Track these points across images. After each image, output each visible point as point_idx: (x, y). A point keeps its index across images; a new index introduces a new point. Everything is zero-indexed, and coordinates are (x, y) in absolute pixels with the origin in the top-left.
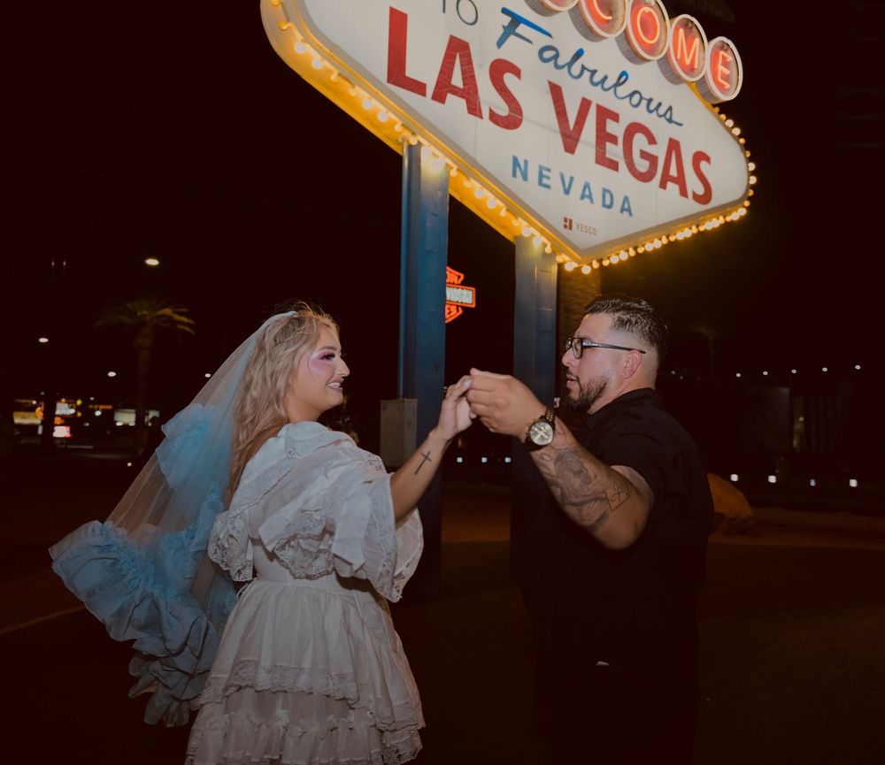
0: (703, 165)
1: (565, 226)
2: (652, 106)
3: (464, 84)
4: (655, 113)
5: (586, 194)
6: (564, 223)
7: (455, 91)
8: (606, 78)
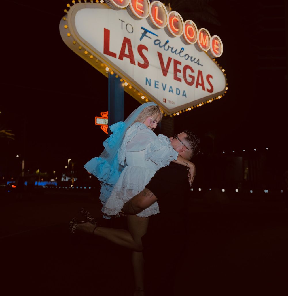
0: (210, 79)
1: (164, 101)
2: (192, 59)
3: (129, 53)
4: (193, 62)
5: (171, 90)
6: (164, 100)
7: (126, 56)
8: (176, 50)
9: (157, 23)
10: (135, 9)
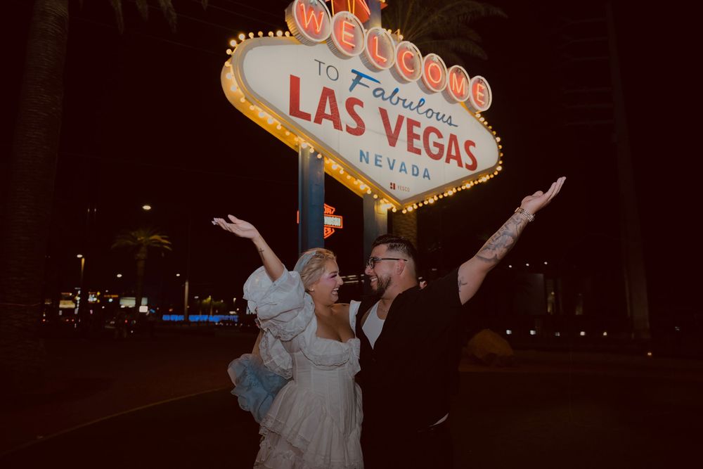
0: (471, 148)
1: (391, 188)
2: (439, 117)
3: (332, 113)
4: (441, 121)
5: (403, 169)
6: (390, 186)
7: (327, 117)
8: (412, 103)
9: (378, 63)
10: (341, 42)
